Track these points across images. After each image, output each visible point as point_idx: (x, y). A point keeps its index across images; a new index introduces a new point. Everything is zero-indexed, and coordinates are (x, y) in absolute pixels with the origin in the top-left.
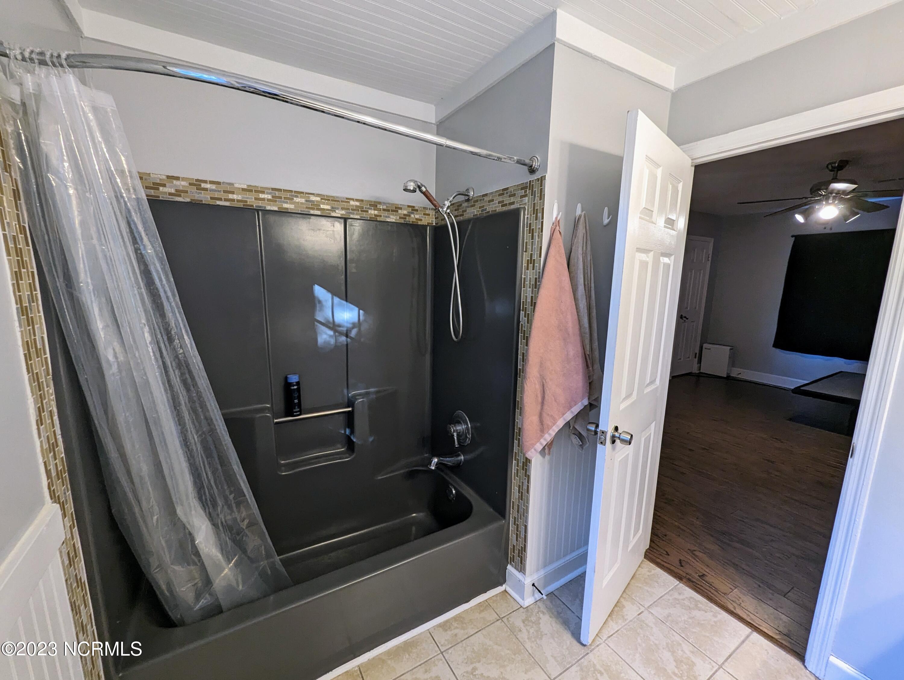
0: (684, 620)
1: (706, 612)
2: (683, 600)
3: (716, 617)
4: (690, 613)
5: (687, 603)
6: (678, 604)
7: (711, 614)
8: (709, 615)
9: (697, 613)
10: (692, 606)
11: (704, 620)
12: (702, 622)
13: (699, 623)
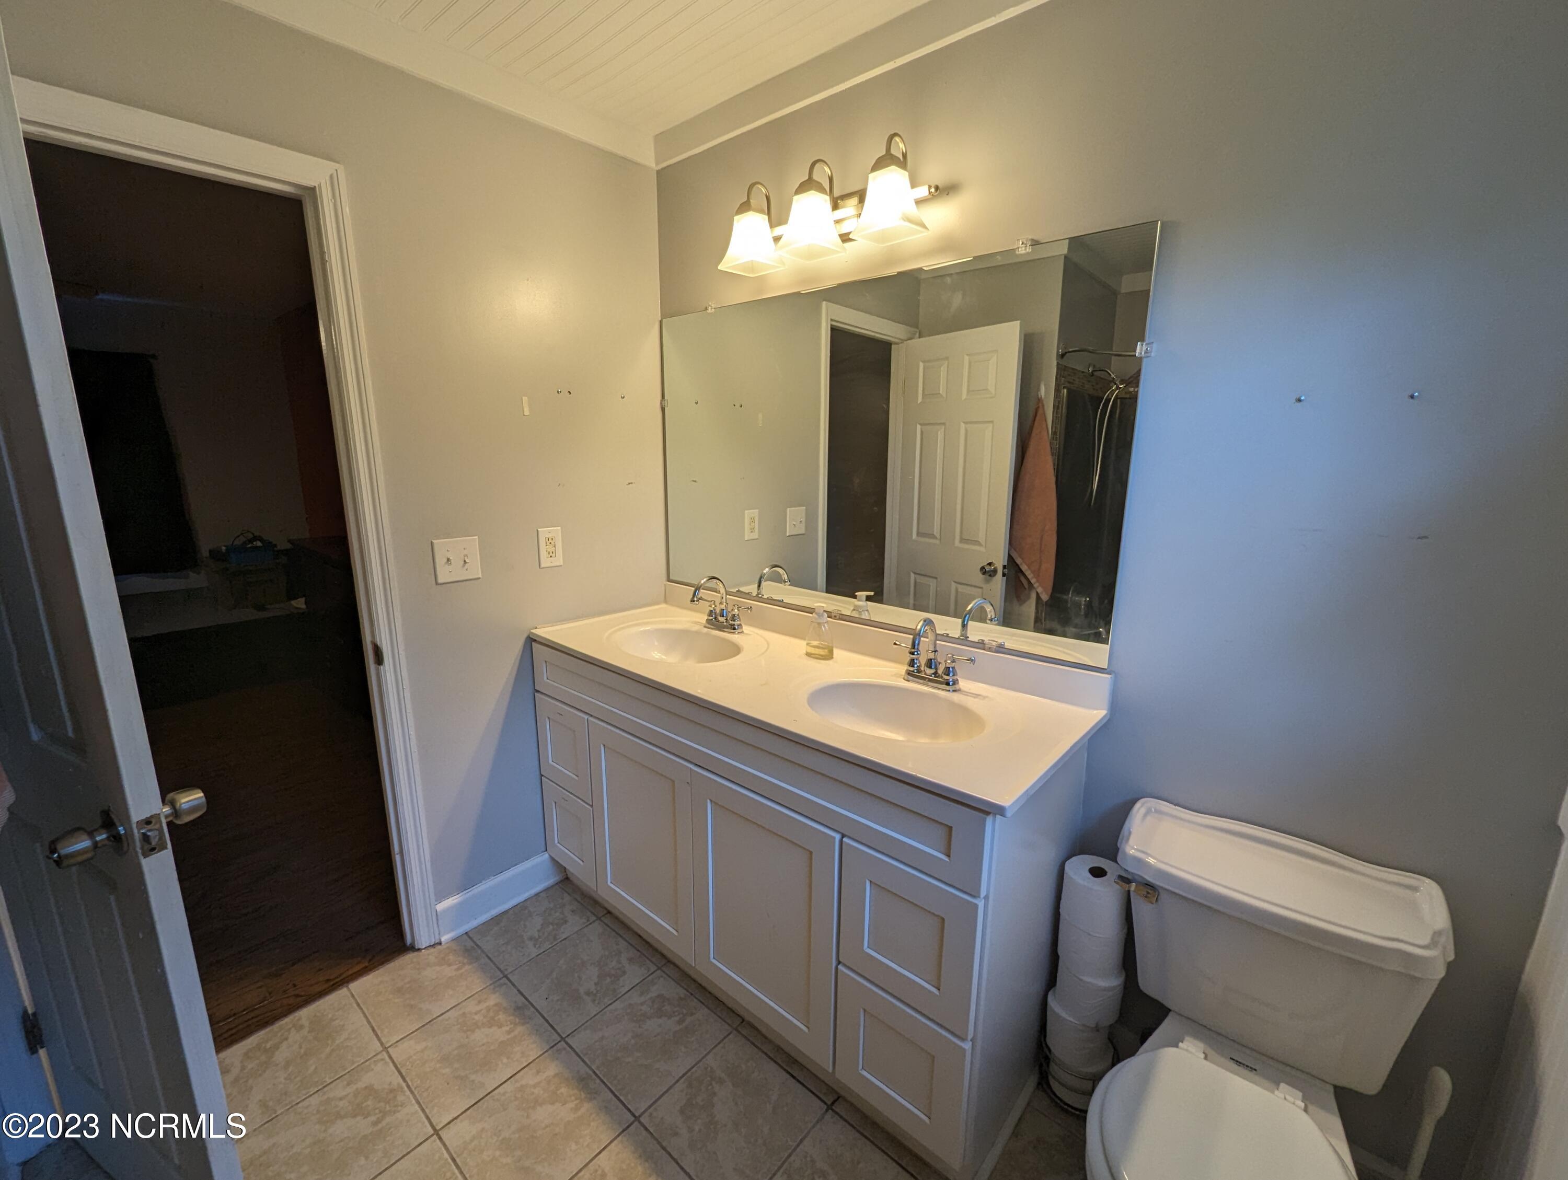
0: (285, 1079)
1: (286, 1039)
2: (243, 1068)
3: (302, 1027)
4: (277, 1065)
5: (250, 1066)
6: (247, 1081)
7: (293, 1031)
8: (294, 1036)
9: (281, 1055)
10: (263, 1058)
11: (301, 1047)
12: (302, 1051)
13: (301, 1057)
